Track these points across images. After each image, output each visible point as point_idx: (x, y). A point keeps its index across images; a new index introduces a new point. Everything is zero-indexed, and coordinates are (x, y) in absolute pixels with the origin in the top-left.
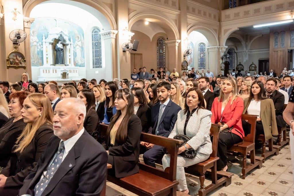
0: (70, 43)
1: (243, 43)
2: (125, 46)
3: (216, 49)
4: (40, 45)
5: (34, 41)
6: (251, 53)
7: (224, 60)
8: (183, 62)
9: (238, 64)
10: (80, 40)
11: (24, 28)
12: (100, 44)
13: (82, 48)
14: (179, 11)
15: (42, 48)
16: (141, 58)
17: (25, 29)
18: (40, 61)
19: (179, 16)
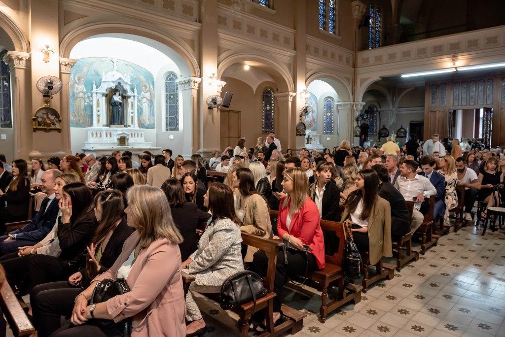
0: (133, 95)
1: (389, 98)
2: (211, 100)
3: (349, 106)
4: (88, 97)
5: (80, 90)
6: (399, 112)
7: (359, 122)
8: (299, 124)
9: (381, 128)
10: (149, 91)
11: (61, 73)
12: (177, 96)
13: (151, 102)
14: (295, 52)
15: (92, 101)
16: (239, 118)
17: (63, 75)
18: (87, 119)
19: (295, 59)
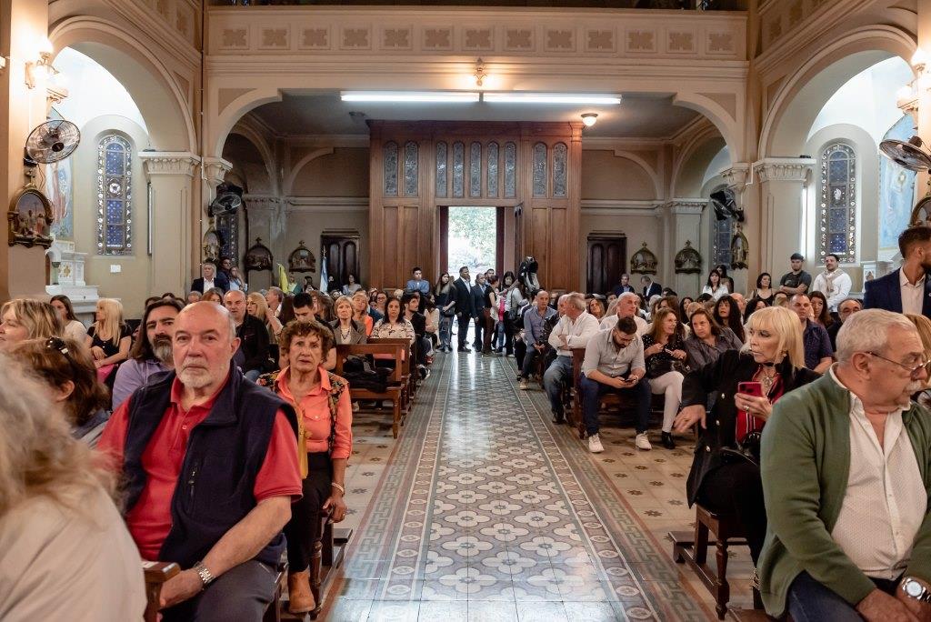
6: (294, 208)
8: (21, 197)
9: (250, 246)
